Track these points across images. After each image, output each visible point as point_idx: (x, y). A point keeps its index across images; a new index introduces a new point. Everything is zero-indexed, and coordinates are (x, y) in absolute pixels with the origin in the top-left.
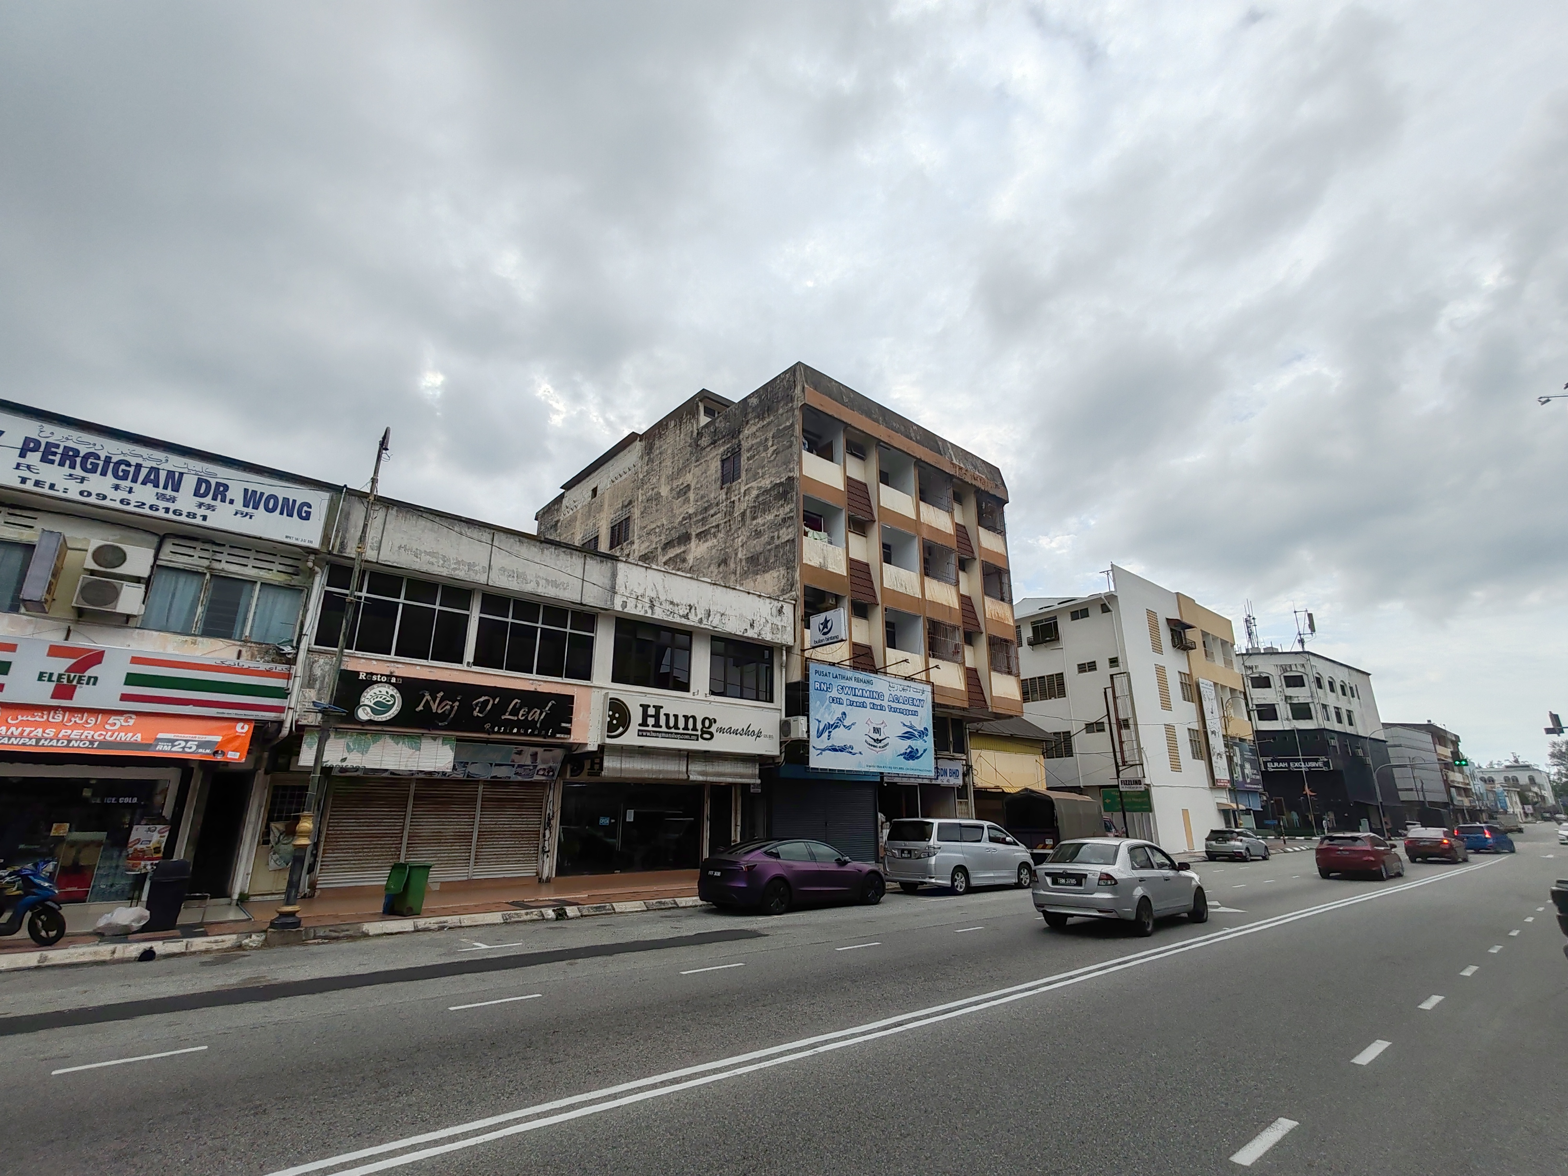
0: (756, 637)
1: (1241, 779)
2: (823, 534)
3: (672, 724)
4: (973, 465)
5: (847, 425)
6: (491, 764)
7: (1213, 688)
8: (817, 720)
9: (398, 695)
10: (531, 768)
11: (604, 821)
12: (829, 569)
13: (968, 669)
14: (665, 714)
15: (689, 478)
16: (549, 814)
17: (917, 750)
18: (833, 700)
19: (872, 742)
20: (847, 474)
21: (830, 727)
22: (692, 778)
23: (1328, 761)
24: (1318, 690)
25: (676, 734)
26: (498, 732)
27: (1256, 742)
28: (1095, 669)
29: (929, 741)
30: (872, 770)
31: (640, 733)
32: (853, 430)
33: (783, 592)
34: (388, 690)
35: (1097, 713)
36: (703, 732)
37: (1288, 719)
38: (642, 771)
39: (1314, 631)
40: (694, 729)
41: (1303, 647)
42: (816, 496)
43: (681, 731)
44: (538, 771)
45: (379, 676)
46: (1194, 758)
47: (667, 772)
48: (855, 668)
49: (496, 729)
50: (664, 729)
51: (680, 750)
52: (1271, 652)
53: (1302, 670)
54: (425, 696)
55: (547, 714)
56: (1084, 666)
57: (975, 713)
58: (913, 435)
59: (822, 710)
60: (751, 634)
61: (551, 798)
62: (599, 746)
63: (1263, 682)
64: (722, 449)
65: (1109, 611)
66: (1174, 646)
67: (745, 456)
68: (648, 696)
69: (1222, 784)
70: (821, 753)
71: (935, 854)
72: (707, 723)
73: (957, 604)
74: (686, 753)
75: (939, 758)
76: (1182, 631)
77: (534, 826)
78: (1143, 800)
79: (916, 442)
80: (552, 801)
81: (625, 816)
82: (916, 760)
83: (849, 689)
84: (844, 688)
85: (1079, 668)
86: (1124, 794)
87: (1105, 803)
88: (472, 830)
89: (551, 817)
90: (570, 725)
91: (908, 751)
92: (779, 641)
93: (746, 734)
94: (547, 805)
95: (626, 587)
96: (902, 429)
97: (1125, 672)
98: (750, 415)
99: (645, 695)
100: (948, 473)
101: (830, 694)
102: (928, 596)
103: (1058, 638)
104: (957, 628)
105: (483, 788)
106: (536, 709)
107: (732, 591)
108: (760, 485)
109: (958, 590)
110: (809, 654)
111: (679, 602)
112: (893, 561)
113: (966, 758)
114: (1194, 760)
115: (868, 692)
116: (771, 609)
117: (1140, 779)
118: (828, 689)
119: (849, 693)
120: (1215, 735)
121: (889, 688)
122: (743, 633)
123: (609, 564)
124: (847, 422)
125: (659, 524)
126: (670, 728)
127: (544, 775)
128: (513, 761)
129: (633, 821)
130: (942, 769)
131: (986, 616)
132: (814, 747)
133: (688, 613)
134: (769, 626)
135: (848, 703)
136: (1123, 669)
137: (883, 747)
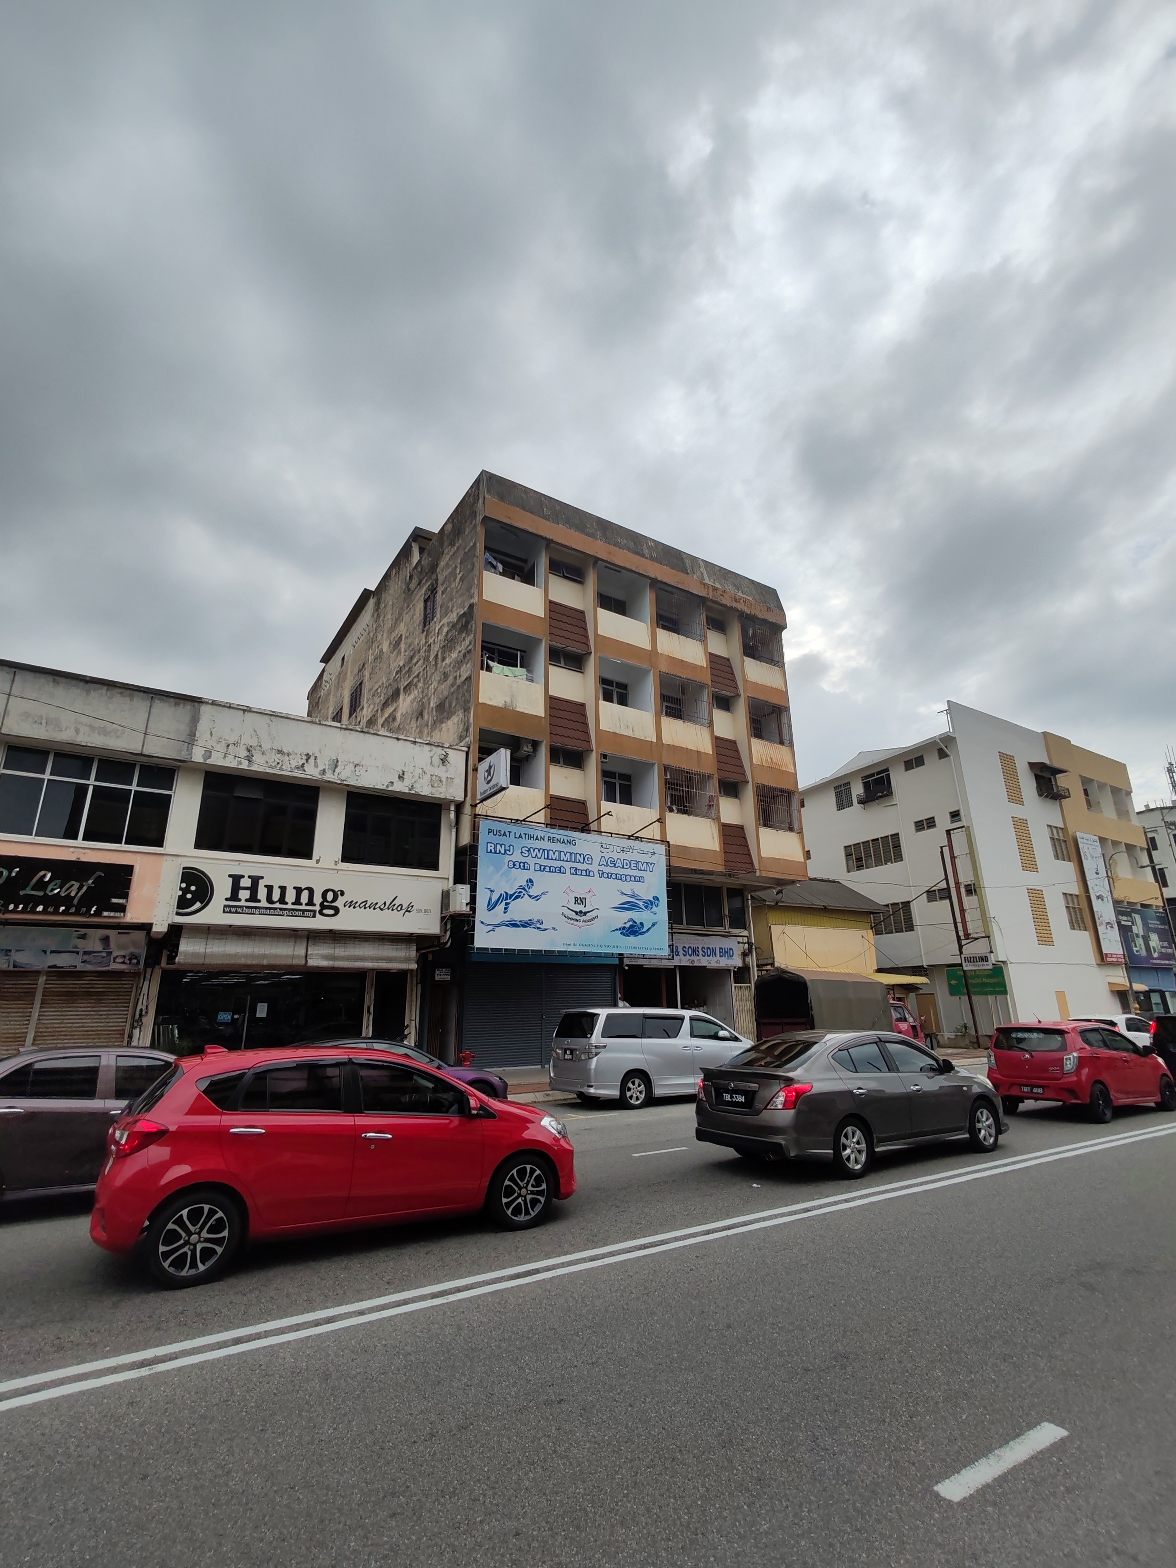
0: (407, 790)
1: (1144, 953)
2: (519, 671)
3: (276, 896)
4: (735, 585)
5: (549, 542)
6: (45, 952)
7: (1098, 844)
8: (489, 889)
10: (104, 954)
11: (225, 1017)
12: (518, 710)
13: (725, 826)
14: (266, 886)
15: (402, 628)
16: (141, 1010)
17: (642, 924)
18: (514, 865)
19: (573, 915)
20: (550, 598)
21: (507, 898)
22: (311, 962)
25: (281, 909)
26: (14, 911)
27: (1167, 907)
28: (935, 826)
29: (662, 912)
30: (571, 948)
31: (227, 909)
32: (557, 547)
33: (461, 738)
35: (935, 878)
36: (323, 906)
38: (236, 956)
40: (310, 902)
42: (502, 624)
43: (289, 906)
44: (115, 959)
46: (1073, 928)
47: (276, 956)
48: (551, 825)
49: (11, 907)
50: (264, 903)
51: (295, 930)
55: (89, 888)
56: (920, 824)
57: (742, 879)
58: (646, 552)
59: (497, 876)
60: (400, 787)
61: (145, 990)
62: (169, 925)
64: (424, 589)
65: (947, 756)
66: (1040, 795)
67: (440, 592)
68: (242, 864)
69: (1114, 960)
70: (493, 930)
71: (596, 1055)
72: (330, 896)
73: (711, 748)
74: (306, 933)
75: (675, 933)
76: (1052, 777)
77: (116, 1024)
78: (995, 980)
79: (650, 560)
80: (146, 994)
81: (253, 1010)
82: (640, 936)
83: (539, 851)
84: (532, 850)
85: (916, 826)
86: (968, 974)
87: (950, 985)
88: (26, 1030)
89: (144, 1013)
90: (124, 901)
91: (628, 925)
92: (442, 796)
93: (388, 909)
94: (138, 999)
95: (211, 734)
96: (632, 545)
97: (963, 827)
98: (446, 544)
99: (237, 863)
100: (698, 596)
101: (510, 858)
102: (666, 740)
103: (892, 793)
104: (710, 777)
105: (46, 980)
106: (73, 882)
107: (371, 736)
108: (449, 620)
109: (712, 732)
110: (480, 809)
111: (290, 751)
112: (629, 701)
113: (747, 935)
114: (1074, 931)
115: (568, 854)
116: (431, 757)
117: (988, 955)
118: (507, 852)
119: (539, 856)
120: (1102, 900)
121: (602, 850)
122: (387, 786)
123: (189, 707)
124: (548, 537)
125: (380, 684)
126: (273, 903)
127: (126, 963)
128: (77, 947)
129: (265, 1016)
130: (708, 948)
131: (754, 762)
132: (482, 923)
133: (304, 764)
134: (427, 777)
135: (538, 868)
136: (964, 822)
137: (589, 921)
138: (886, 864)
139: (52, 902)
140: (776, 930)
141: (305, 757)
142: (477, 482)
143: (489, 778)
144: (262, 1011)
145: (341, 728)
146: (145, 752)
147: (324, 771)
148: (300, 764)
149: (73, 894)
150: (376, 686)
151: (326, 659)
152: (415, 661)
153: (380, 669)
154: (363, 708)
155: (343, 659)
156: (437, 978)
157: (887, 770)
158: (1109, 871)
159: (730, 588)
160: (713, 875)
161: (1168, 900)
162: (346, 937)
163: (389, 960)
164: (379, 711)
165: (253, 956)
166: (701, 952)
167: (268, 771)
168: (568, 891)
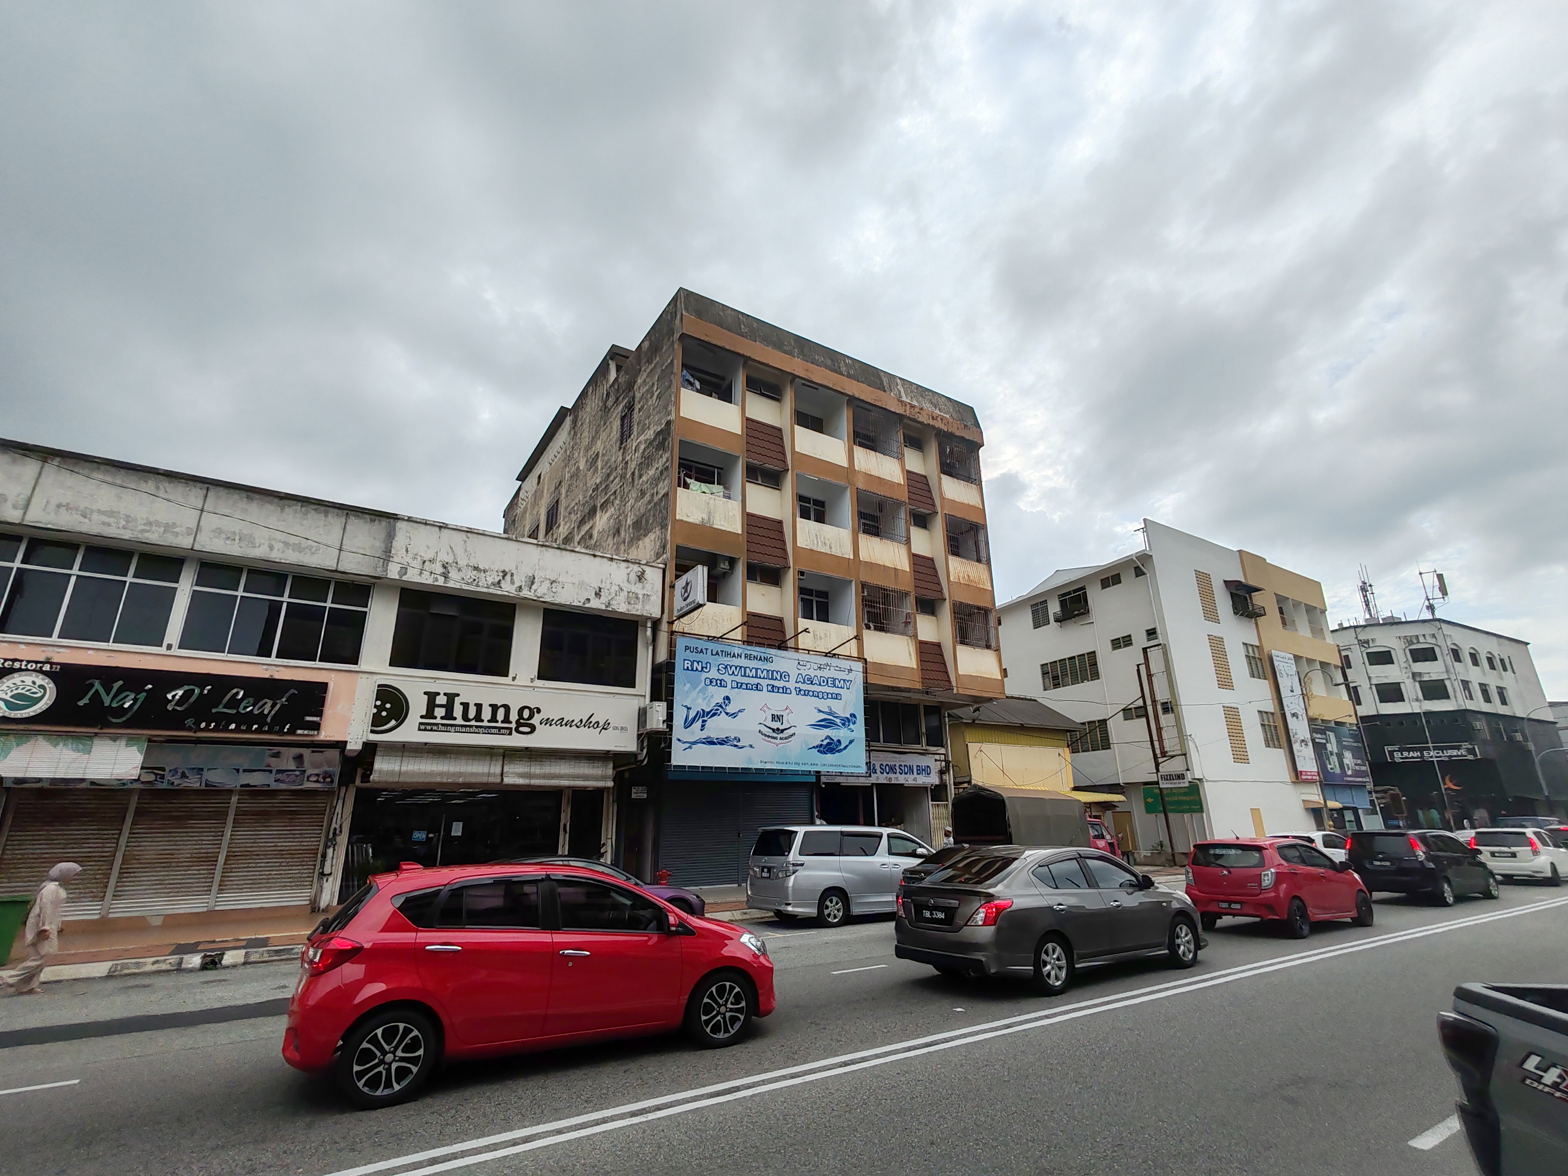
0: (603, 607)
1: (1338, 771)
2: (717, 488)
3: (472, 713)
4: (932, 403)
5: (747, 359)
6: (238, 771)
7: (1293, 662)
8: (686, 706)
9: (52, 685)
10: (298, 773)
11: (419, 836)
12: (715, 527)
13: (922, 643)
14: (461, 704)
15: (599, 446)
16: (335, 829)
17: (839, 741)
18: (711, 682)
19: (770, 733)
20: (747, 415)
21: (704, 715)
22: (507, 780)
23: (1474, 749)
24: (1456, 664)
25: (477, 727)
26: (206, 729)
27: (1360, 725)
28: (1131, 644)
29: (859, 730)
30: (768, 766)
31: (423, 727)
32: (756, 364)
33: (658, 556)
34: (35, 680)
35: (1131, 695)
36: (519, 724)
37: (1417, 700)
38: (431, 774)
39: (1447, 594)
40: (507, 720)
41: (1433, 614)
42: (699, 441)
43: (485, 724)
44: (308, 777)
45: (24, 663)
46: (1268, 746)
47: (472, 774)
48: (748, 642)
49: (203, 725)
50: (459, 721)
51: (492, 748)
52: (1392, 623)
53: (1433, 641)
54: (93, 686)
55: (282, 705)
56: (1117, 642)
57: (939, 696)
58: (843, 369)
59: (694, 694)
60: (596, 604)
61: (339, 809)
62: (364, 743)
63: (1383, 658)
64: (621, 406)
65: (1144, 574)
66: (1236, 613)
67: (637, 410)
68: (437, 681)
69: (1310, 777)
70: (690, 747)
71: (794, 873)
72: (526, 714)
73: (908, 565)
74: (502, 751)
75: (872, 750)
76: (1247, 595)
77: (310, 843)
78: (1191, 798)
79: (847, 377)
80: (340, 812)
81: (449, 829)
82: (837, 754)
83: (736, 668)
84: (728, 667)
85: (1113, 645)
86: (1165, 792)
87: (1146, 803)
88: (218, 850)
89: (338, 832)
90: (318, 719)
91: (825, 743)
92: (638, 613)
93: (585, 726)
94: (332, 818)
95: (407, 551)
96: (829, 362)
97: (1160, 645)
98: (643, 361)
99: (433, 681)
100: (895, 413)
101: (707, 675)
102: (864, 556)
103: (1088, 611)
104: (907, 594)
105: (239, 799)
106: (266, 700)
107: (568, 553)
108: (646, 438)
109: (909, 549)
110: (677, 627)
111: (487, 568)
112: (827, 520)
113: (944, 752)
114: (1268, 749)
115: (765, 672)
116: (628, 574)
117: (1184, 773)
118: (704, 669)
119: (736, 673)
120: (1297, 718)
121: (799, 667)
122: (584, 603)
123: (384, 523)
124: (745, 354)
125: (577, 501)
126: (469, 720)
127: (320, 782)
128: (269, 766)
129: (460, 834)
130: (905, 766)
131: (952, 579)
132: (679, 740)
133: (500, 580)
134: (624, 594)
135: (734, 685)
136: (1160, 640)
137: (786, 738)
138: (1082, 682)
139: (246, 720)
140: (973, 748)
141: (501, 574)
142: (675, 300)
143: (686, 595)
144: (457, 830)
145: (537, 545)
146: (340, 569)
147: (520, 587)
148: (497, 580)
149: (266, 712)
150: (573, 504)
151: (522, 477)
152: (612, 478)
153: (576, 487)
154: (559, 525)
155: (539, 477)
156: (634, 796)
157: (1083, 588)
158: (1304, 689)
159: (927, 406)
160: (910, 692)
161: (1361, 718)
162: (542, 755)
163: (586, 778)
164: (576, 529)
165: (448, 774)
166: (898, 770)
167: (464, 588)
168: (765, 709)
